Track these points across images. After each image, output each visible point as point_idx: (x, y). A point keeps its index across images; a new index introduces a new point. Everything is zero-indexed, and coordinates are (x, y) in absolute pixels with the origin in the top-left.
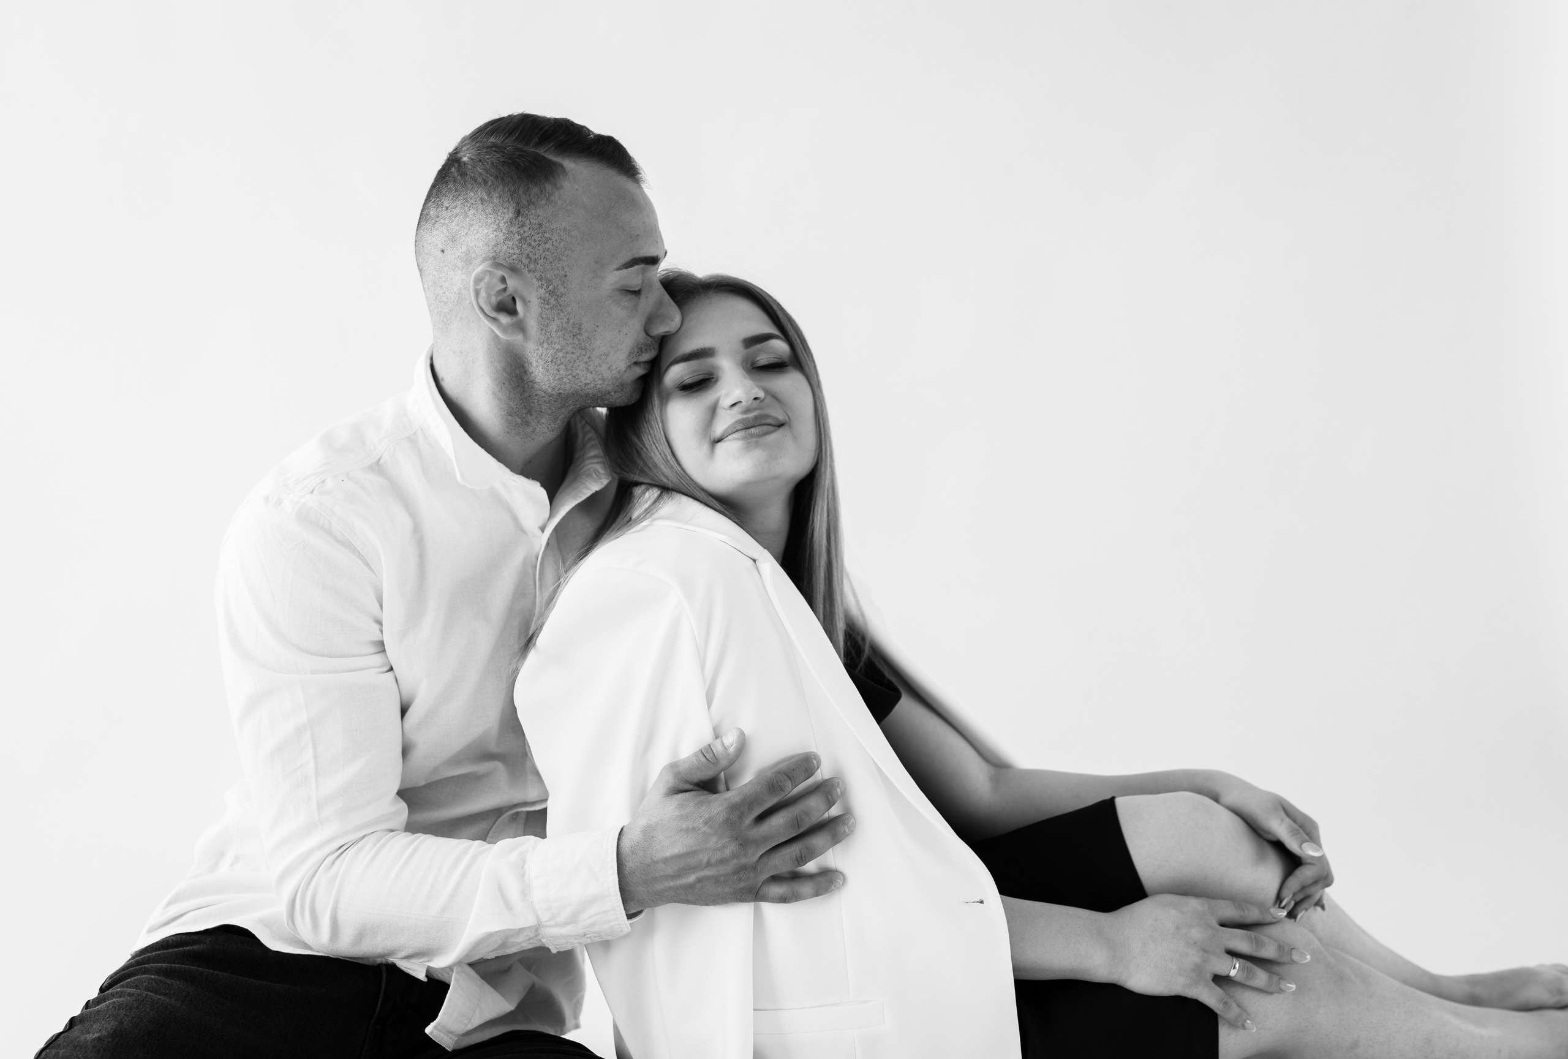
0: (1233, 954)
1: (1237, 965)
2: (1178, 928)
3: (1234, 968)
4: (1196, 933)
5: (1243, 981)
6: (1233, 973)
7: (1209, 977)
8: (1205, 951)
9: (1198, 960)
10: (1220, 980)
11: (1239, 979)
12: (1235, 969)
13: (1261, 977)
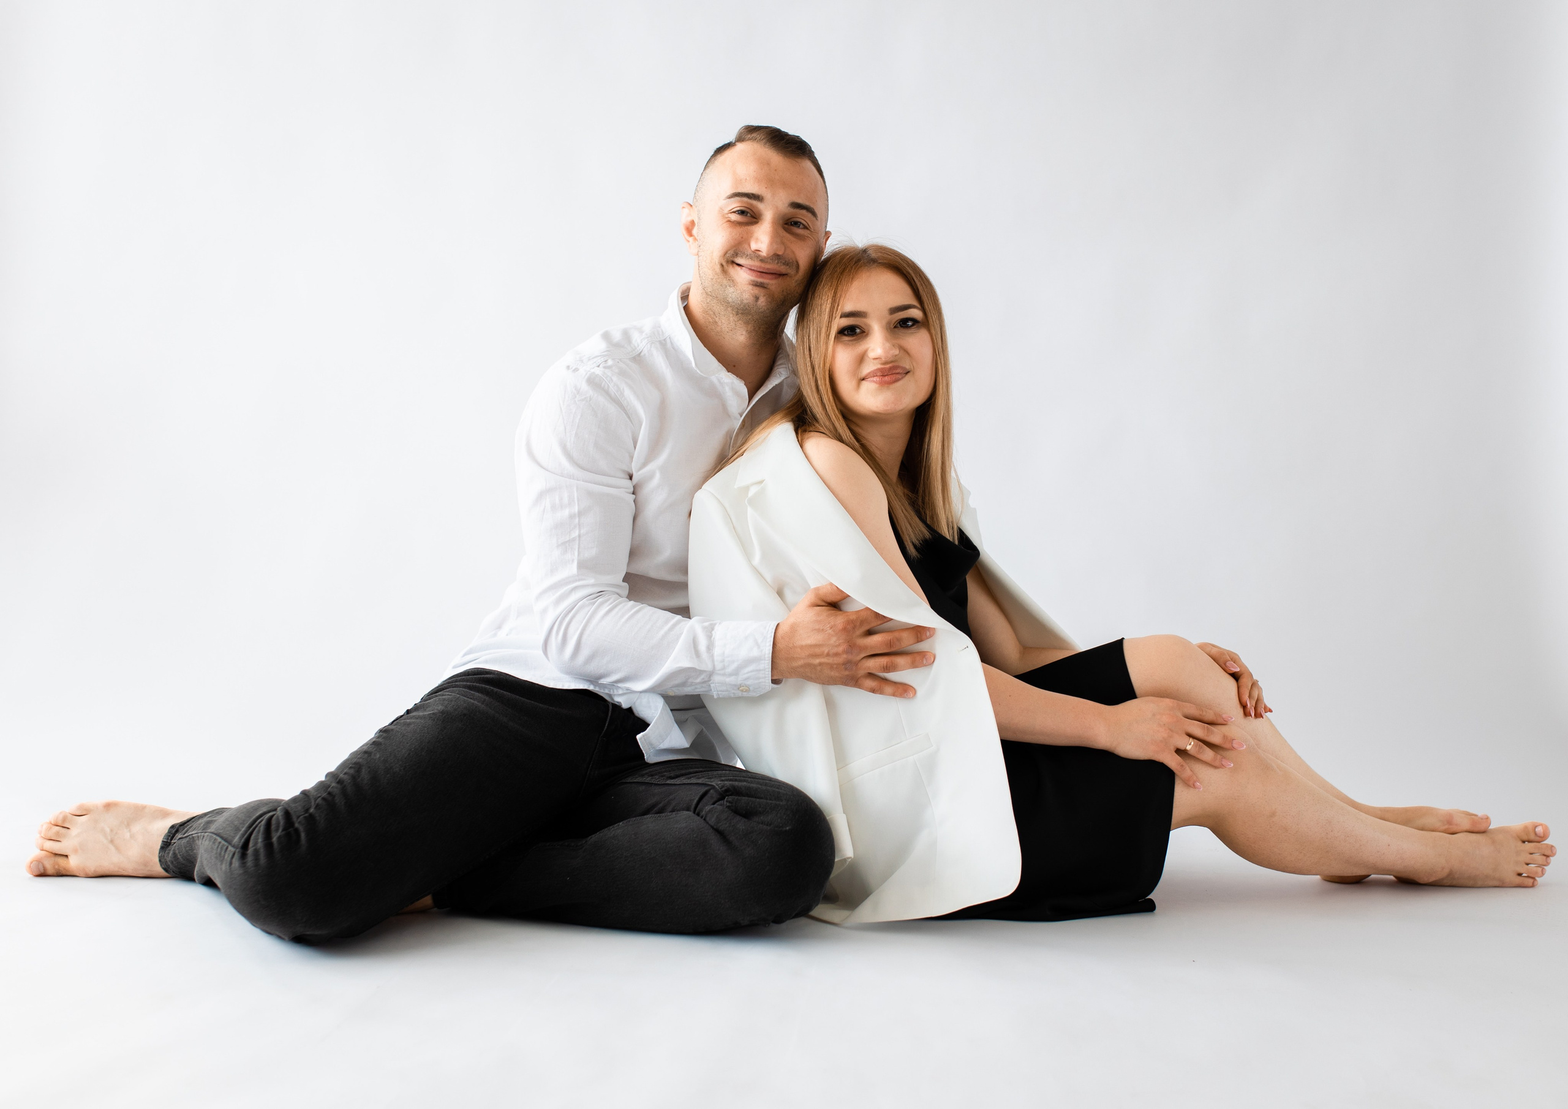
0: (1190, 736)
1: (1192, 743)
2: (1154, 715)
3: (1190, 744)
4: (1165, 719)
5: (1196, 755)
6: (1189, 748)
7: (1173, 749)
8: (1171, 730)
9: (1166, 735)
10: (1181, 752)
11: (1192, 753)
12: (1190, 746)
13: (1208, 754)
